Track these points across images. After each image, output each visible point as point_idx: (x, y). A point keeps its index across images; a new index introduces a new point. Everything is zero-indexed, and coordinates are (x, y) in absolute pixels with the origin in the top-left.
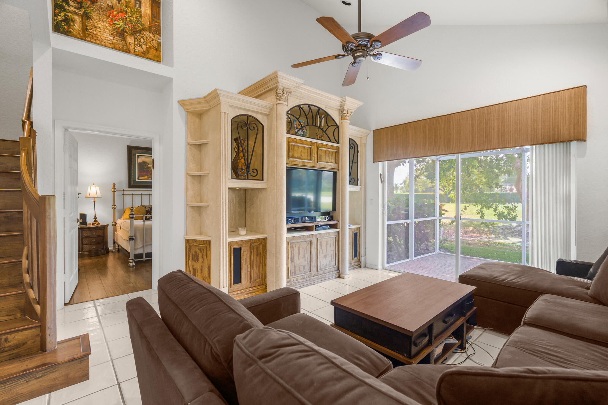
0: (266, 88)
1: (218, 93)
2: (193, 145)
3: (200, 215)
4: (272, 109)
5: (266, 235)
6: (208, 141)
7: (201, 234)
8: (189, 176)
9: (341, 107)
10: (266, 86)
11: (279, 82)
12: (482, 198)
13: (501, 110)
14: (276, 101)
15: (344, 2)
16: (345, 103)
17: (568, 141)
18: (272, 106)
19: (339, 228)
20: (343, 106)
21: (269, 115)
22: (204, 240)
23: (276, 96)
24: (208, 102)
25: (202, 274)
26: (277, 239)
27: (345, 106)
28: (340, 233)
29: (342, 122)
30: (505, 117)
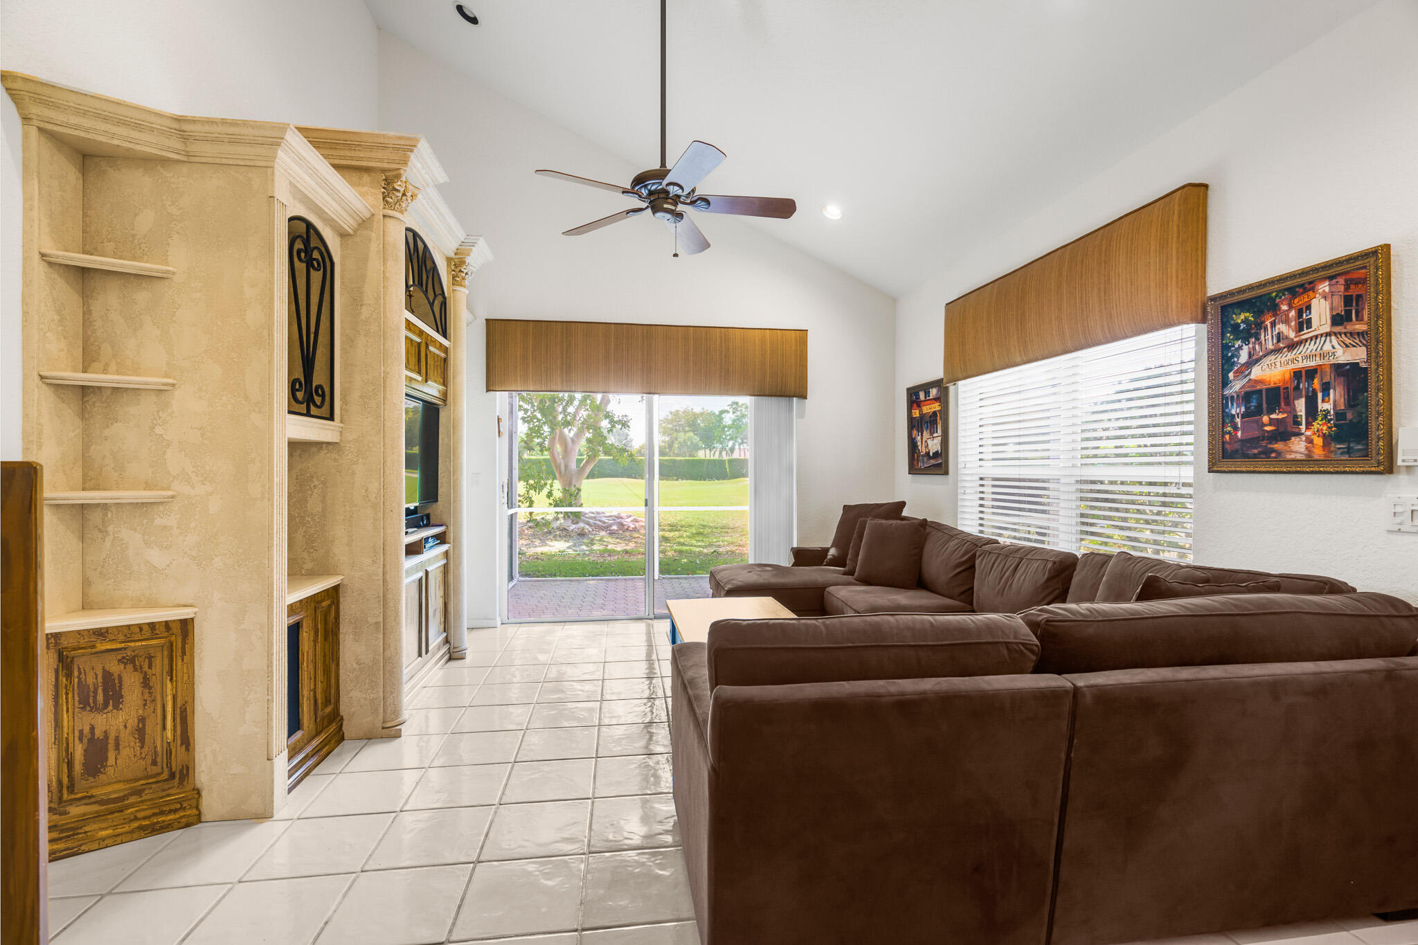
0: (352, 158)
1: (283, 138)
2: (60, 265)
3: (82, 538)
4: (365, 223)
5: (341, 577)
6: (167, 272)
7: (87, 606)
8: (44, 387)
9: (456, 254)
10: (353, 154)
11: (409, 164)
12: (528, 471)
13: (723, 337)
14: (384, 208)
15: (460, 9)
16: (471, 250)
17: (791, 396)
18: (368, 215)
19: (449, 543)
20: (462, 254)
21: (349, 235)
22: (152, 624)
23: (384, 193)
24: (184, 137)
25: (142, 747)
26: (389, 580)
27: (468, 255)
28: (451, 552)
29: (454, 290)
30: (729, 348)
